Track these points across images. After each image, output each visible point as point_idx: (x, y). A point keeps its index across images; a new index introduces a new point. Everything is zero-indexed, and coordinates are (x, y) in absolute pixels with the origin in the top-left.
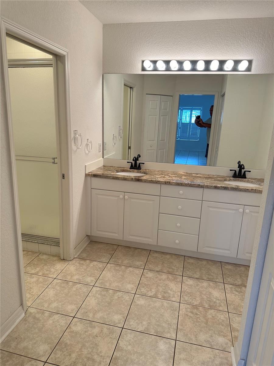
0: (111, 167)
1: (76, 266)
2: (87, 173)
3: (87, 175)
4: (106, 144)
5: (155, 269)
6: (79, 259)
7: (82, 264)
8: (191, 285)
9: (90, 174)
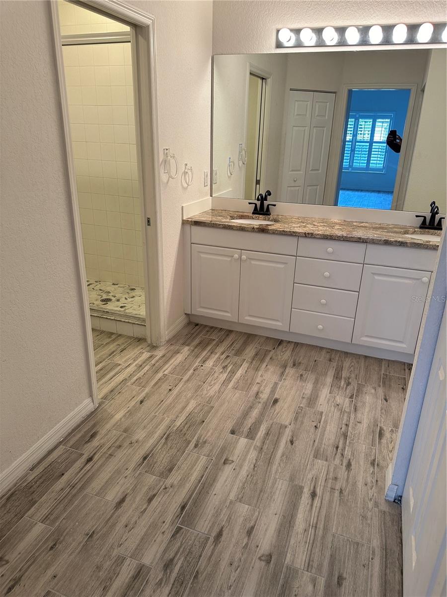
0: (224, 212)
2: (184, 219)
3: (184, 223)
4: (216, 174)
9: (190, 220)
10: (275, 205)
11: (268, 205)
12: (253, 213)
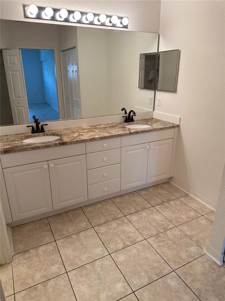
1: (24, 263)
5: (101, 222)
6: (20, 254)
7: (29, 257)
8: (138, 220)
10: (47, 125)
11: (42, 126)
12: (32, 133)
